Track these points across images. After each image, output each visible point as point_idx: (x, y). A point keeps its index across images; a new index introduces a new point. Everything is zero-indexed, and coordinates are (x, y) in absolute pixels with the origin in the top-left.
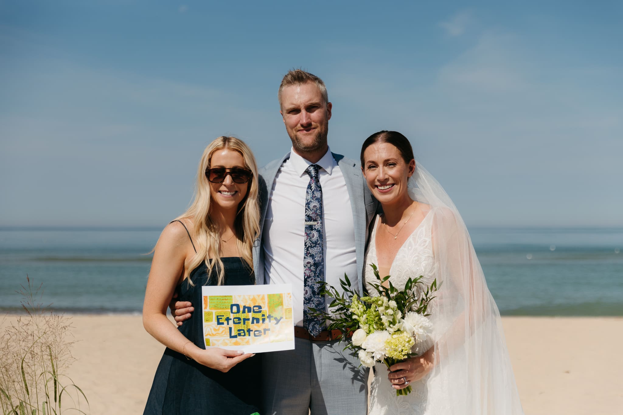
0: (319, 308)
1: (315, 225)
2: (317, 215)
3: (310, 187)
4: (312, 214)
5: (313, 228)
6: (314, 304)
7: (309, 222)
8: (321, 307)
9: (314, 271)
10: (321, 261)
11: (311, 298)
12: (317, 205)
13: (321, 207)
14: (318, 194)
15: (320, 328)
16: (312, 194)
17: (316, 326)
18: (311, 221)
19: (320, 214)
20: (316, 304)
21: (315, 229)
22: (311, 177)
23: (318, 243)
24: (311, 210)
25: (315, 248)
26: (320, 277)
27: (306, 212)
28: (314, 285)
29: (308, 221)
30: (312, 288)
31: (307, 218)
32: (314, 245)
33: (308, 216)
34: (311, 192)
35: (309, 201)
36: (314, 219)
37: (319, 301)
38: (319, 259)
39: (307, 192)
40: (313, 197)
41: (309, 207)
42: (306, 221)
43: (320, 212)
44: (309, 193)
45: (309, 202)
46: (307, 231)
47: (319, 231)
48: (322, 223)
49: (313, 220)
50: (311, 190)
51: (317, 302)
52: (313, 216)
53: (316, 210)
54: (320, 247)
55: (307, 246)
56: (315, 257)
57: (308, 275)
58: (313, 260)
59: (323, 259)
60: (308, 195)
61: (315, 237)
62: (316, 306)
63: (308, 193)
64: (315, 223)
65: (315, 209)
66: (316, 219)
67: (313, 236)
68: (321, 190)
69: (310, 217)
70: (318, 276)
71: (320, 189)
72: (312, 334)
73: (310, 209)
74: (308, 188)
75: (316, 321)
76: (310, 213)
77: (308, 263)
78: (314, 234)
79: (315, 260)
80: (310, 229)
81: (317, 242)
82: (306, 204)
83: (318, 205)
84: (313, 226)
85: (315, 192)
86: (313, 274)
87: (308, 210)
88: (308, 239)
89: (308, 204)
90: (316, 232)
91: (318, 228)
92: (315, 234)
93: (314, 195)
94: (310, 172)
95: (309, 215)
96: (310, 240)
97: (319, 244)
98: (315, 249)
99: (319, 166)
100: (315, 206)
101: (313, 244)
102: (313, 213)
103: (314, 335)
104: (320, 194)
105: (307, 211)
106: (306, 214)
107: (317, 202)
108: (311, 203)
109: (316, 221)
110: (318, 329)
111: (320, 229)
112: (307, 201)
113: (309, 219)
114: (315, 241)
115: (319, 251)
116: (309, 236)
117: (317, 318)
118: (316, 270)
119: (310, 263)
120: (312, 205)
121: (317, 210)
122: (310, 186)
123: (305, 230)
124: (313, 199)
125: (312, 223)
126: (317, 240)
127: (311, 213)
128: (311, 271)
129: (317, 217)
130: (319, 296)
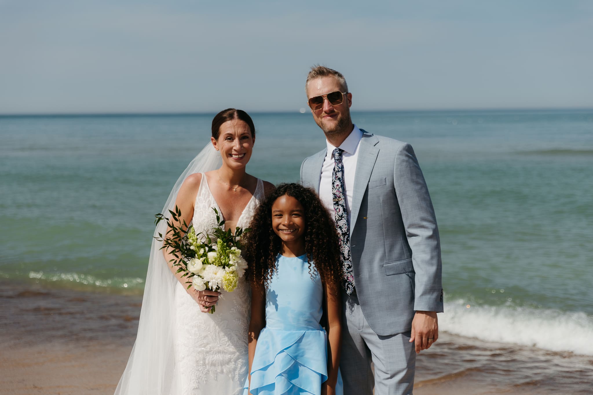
0: (349, 271)
2: (340, 193)
3: (334, 170)
5: (339, 204)
6: (345, 267)
9: (343, 240)
10: (348, 231)
13: (343, 186)
14: (339, 175)
15: (352, 288)
18: (337, 198)
19: (343, 191)
21: (340, 204)
22: (336, 161)
24: (335, 189)
25: (341, 220)
26: (347, 244)
27: (333, 191)
28: (344, 252)
31: (334, 196)
34: (335, 173)
36: (339, 196)
37: (348, 265)
38: (346, 229)
40: (336, 177)
41: (334, 186)
43: (341, 189)
47: (343, 206)
48: (345, 199)
51: (348, 266)
55: (337, 219)
56: (342, 229)
60: (333, 176)
61: (341, 211)
64: (340, 199)
66: (340, 196)
69: (335, 195)
70: (345, 243)
71: (341, 170)
75: (349, 281)
78: (340, 209)
79: (342, 231)
80: (337, 204)
81: (343, 215)
83: (340, 185)
85: (337, 173)
88: (336, 214)
89: (333, 184)
90: (341, 206)
91: (342, 204)
93: (336, 176)
94: (335, 156)
95: (335, 193)
96: (338, 214)
98: (341, 222)
99: (341, 149)
100: (338, 185)
101: (340, 217)
102: (337, 191)
103: (348, 293)
104: (341, 174)
105: (333, 190)
107: (339, 181)
108: (334, 183)
111: (343, 204)
112: (333, 181)
115: (344, 223)
116: (337, 211)
117: (349, 279)
118: (344, 239)
120: (336, 184)
121: (339, 188)
123: (334, 206)
124: (336, 179)
127: (336, 191)
129: (340, 194)
130: (348, 261)
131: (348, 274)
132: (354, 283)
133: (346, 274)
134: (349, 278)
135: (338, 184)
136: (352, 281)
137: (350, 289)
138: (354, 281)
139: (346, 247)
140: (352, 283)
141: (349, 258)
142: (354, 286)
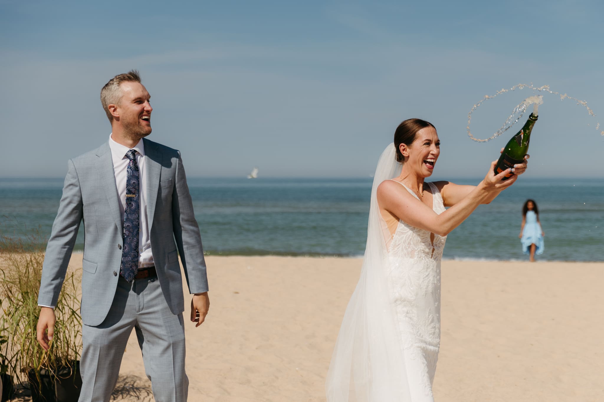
1: (134, 197)
2: (136, 190)
5: (132, 200)
6: (130, 257)
8: (136, 259)
9: (132, 232)
10: (137, 225)
11: (129, 253)
12: (136, 182)
13: (138, 184)
14: (136, 174)
15: (134, 276)
16: (131, 173)
17: (130, 273)
18: (131, 194)
19: (138, 189)
20: (132, 257)
21: (134, 200)
22: (130, 160)
23: (137, 211)
24: (131, 185)
25: (133, 215)
26: (136, 237)
27: (127, 187)
28: (132, 243)
29: (129, 194)
30: (130, 244)
32: (133, 212)
33: (128, 190)
34: (131, 171)
35: (130, 178)
36: (134, 192)
37: (134, 254)
38: (136, 223)
39: (128, 171)
41: (129, 183)
42: (127, 194)
44: (129, 172)
46: (127, 200)
47: (136, 202)
48: (139, 196)
49: (132, 193)
50: (130, 170)
52: (133, 190)
53: (134, 186)
54: (138, 214)
55: (128, 213)
56: (134, 222)
57: (128, 235)
58: (132, 224)
59: (139, 223)
60: (128, 174)
62: (132, 259)
64: (134, 196)
65: (134, 185)
67: (132, 206)
68: (138, 170)
72: (127, 280)
74: (128, 168)
75: (131, 270)
76: (130, 187)
77: (128, 226)
79: (133, 224)
80: (130, 200)
81: (135, 210)
82: (127, 181)
84: (133, 198)
85: (134, 172)
86: (131, 234)
87: (129, 185)
88: (128, 208)
89: (128, 181)
90: (134, 202)
91: (136, 200)
92: (134, 204)
93: (133, 174)
94: (130, 156)
96: (130, 209)
97: (136, 212)
99: (135, 150)
100: (134, 183)
102: (132, 188)
103: (128, 280)
104: (138, 173)
106: (128, 188)
107: (136, 180)
108: (131, 180)
109: (135, 194)
110: (132, 276)
112: (128, 178)
113: (130, 192)
115: (136, 217)
116: (129, 205)
118: (134, 232)
119: (129, 226)
120: (131, 182)
121: (136, 186)
122: (130, 166)
123: (126, 201)
124: (132, 177)
126: (135, 208)
128: (130, 232)
130: (135, 252)
131: (133, 263)
133: (131, 263)
134: (133, 267)
135: (135, 181)
137: (131, 277)
139: (135, 240)
140: (134, 272)
141: (136, 249)
142: (135, 274)
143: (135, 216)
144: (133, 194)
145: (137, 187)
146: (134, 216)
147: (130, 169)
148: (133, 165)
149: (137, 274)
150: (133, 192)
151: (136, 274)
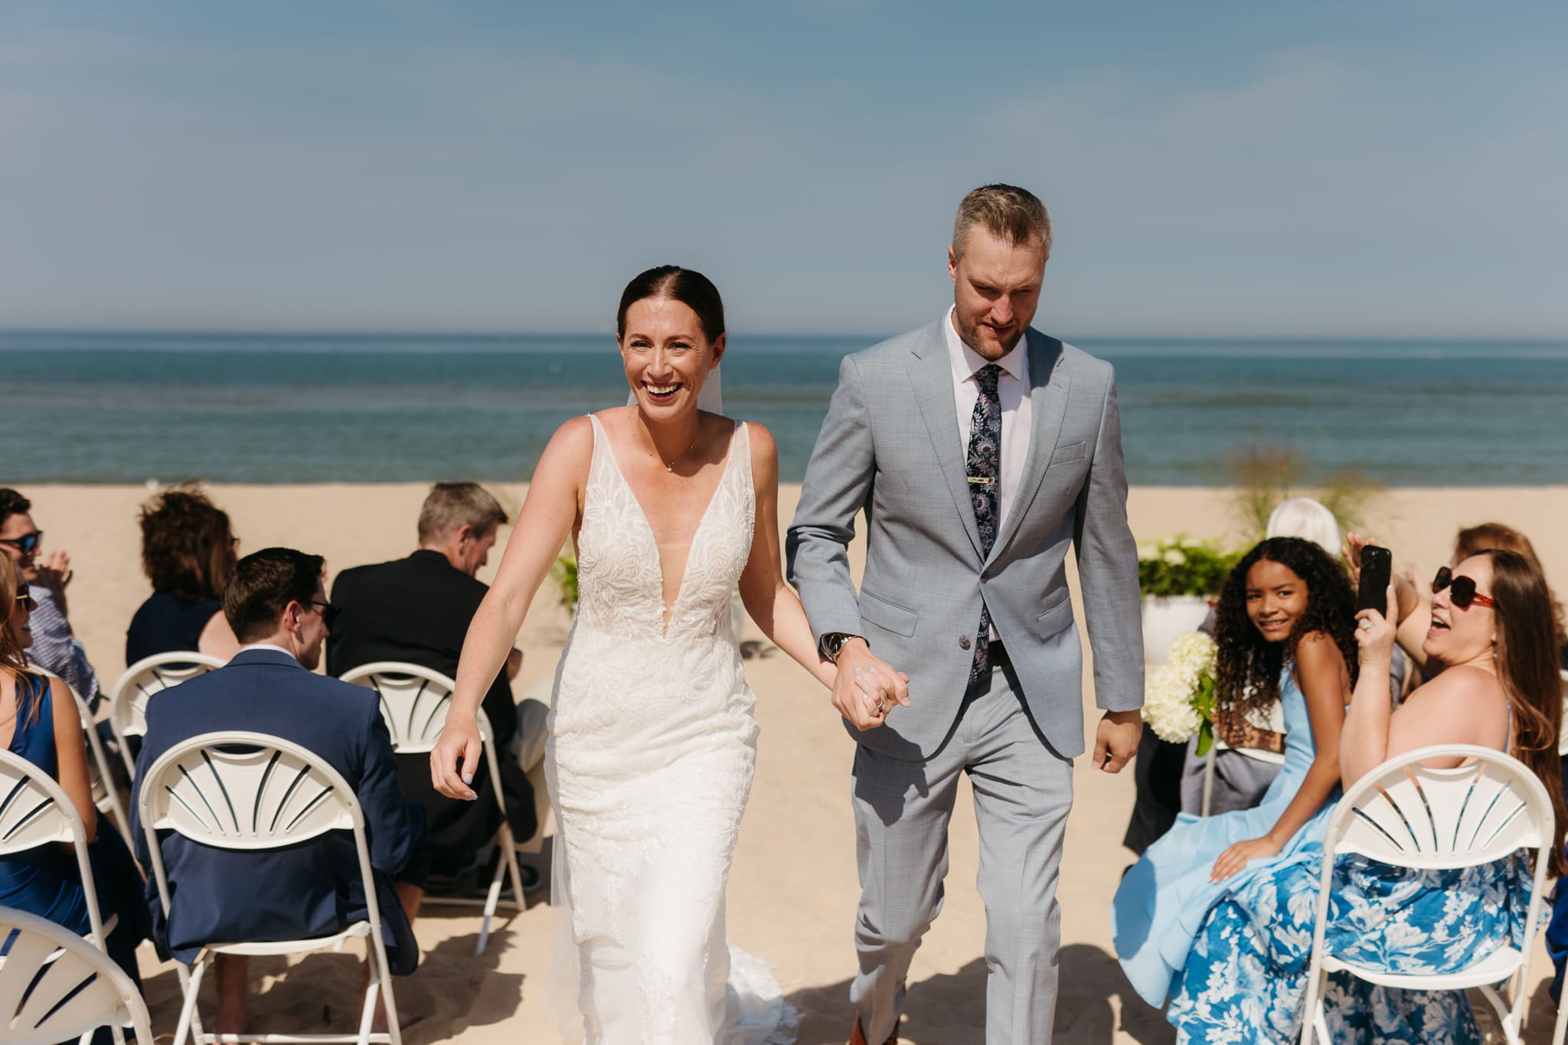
1: (985, 484)
2: (990, 467)
3: (978, 409)
4: (980, 463)
5: (981, 490)
7: (972, 478)
12: (990, 446)
13: (997, 453)
14: (993, 426)
15: (976, 674)
16: (982, 424)
18: (977, 476)
19: (995, 463)
21: (984, 492)
22: (983, 389)
23: (988, 518)
24: (978, 455)
27: (969, 459)
29: (972, 476)
31: (971, 469)
32: (980, 522)
33: (972, 466)
34: (982, 420)
35: (976, 437)
36: (985, 472)
39: (974, 418)
40: (984, 431)
41: (975, 450)
42: (968, 475)
44: (978, 421)
45: (977, 440)
46: (971, 493)
47: (990, 496)
48: (997, 482)
49: (981, 475)
50: (981, 416)
52: (983, 467)
53: (987, 456)
54: (991, 525)
60: (975, 425)
61: (982, 507)
63: (975, 422)
64: (986, 480)
65: (987, 454)
67: (980, 506)
68: (999, 419)
69: (976, 468)
73: (977, 453)
74: (976, 410)
76: (976, 460)
78: (980, 500)
80: (976, 490)
81: (987, 516)
82: (970, 444)
83: (993, 450)
84: (982, 486)
85: (988, 421)
87: (973, 455)
89: (974, 443)
90: (987, 496)
91: (989, 491)
92: (983, 501)
93: (986, 426)
94: (982, 381)
95: (975, 465)
97: (989, 521)
99: (1000, 367)
100: (986, 449)
101: (979, 519)
102: (981, 461)
104: (997, 425)
105: (971, 456)
107: (991, 441)
108: (980, 441)
109: (987, 476)
111: (991, 492)
112: (973, 437)
113: (975, 472)
114: (983, 515)
116: (975, 504)
120: (981, 447)
121: (990, 457)
122: (980, 407)
123: (968, 491)
124: (984, 435)
125: (976, 480)
126: (987, 512)
127: (979, 461)
129: (988, 470)
132: (983, 664)
136: (978, 659)
138: (984, 659)
140: (978, 664)
142: (980, 670)
143: (984, 530)
144: (982, 477)
145: (992, 459)
146: (982, 531)
147: (981, 414)
148: (986, 405)
149: (985, 669)
150: (982, 472)
151: (983, 671)
